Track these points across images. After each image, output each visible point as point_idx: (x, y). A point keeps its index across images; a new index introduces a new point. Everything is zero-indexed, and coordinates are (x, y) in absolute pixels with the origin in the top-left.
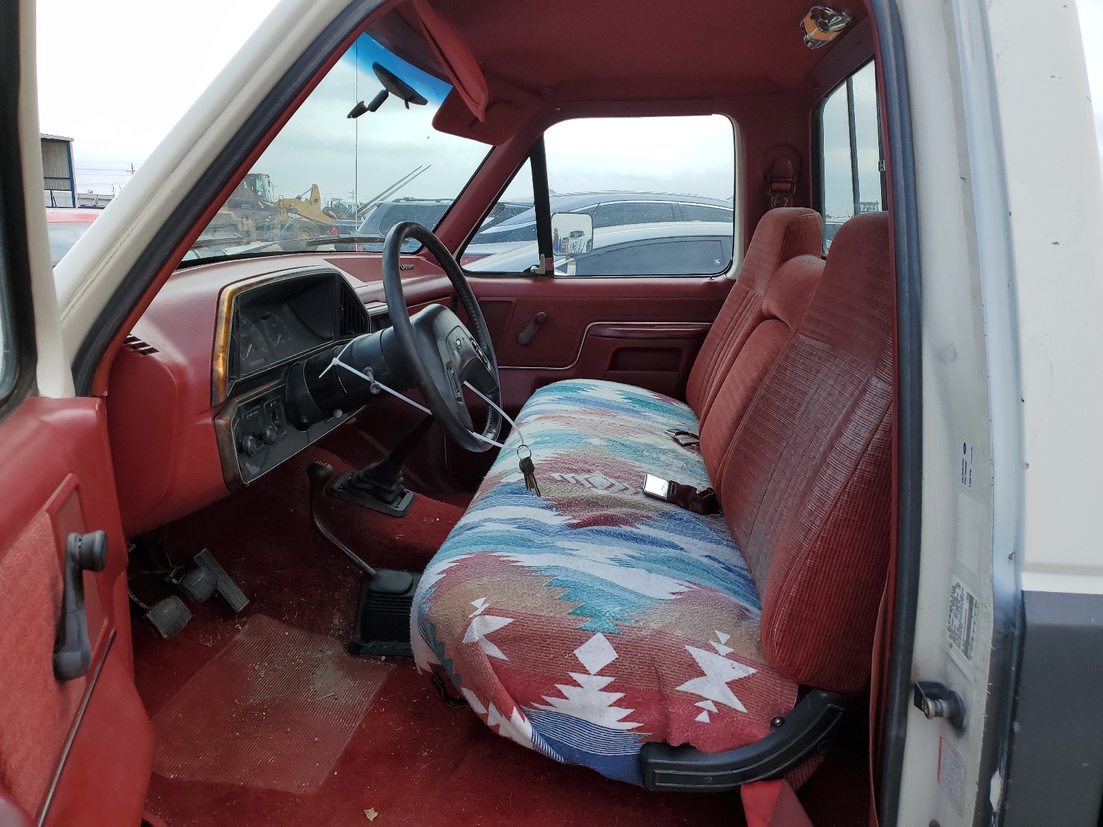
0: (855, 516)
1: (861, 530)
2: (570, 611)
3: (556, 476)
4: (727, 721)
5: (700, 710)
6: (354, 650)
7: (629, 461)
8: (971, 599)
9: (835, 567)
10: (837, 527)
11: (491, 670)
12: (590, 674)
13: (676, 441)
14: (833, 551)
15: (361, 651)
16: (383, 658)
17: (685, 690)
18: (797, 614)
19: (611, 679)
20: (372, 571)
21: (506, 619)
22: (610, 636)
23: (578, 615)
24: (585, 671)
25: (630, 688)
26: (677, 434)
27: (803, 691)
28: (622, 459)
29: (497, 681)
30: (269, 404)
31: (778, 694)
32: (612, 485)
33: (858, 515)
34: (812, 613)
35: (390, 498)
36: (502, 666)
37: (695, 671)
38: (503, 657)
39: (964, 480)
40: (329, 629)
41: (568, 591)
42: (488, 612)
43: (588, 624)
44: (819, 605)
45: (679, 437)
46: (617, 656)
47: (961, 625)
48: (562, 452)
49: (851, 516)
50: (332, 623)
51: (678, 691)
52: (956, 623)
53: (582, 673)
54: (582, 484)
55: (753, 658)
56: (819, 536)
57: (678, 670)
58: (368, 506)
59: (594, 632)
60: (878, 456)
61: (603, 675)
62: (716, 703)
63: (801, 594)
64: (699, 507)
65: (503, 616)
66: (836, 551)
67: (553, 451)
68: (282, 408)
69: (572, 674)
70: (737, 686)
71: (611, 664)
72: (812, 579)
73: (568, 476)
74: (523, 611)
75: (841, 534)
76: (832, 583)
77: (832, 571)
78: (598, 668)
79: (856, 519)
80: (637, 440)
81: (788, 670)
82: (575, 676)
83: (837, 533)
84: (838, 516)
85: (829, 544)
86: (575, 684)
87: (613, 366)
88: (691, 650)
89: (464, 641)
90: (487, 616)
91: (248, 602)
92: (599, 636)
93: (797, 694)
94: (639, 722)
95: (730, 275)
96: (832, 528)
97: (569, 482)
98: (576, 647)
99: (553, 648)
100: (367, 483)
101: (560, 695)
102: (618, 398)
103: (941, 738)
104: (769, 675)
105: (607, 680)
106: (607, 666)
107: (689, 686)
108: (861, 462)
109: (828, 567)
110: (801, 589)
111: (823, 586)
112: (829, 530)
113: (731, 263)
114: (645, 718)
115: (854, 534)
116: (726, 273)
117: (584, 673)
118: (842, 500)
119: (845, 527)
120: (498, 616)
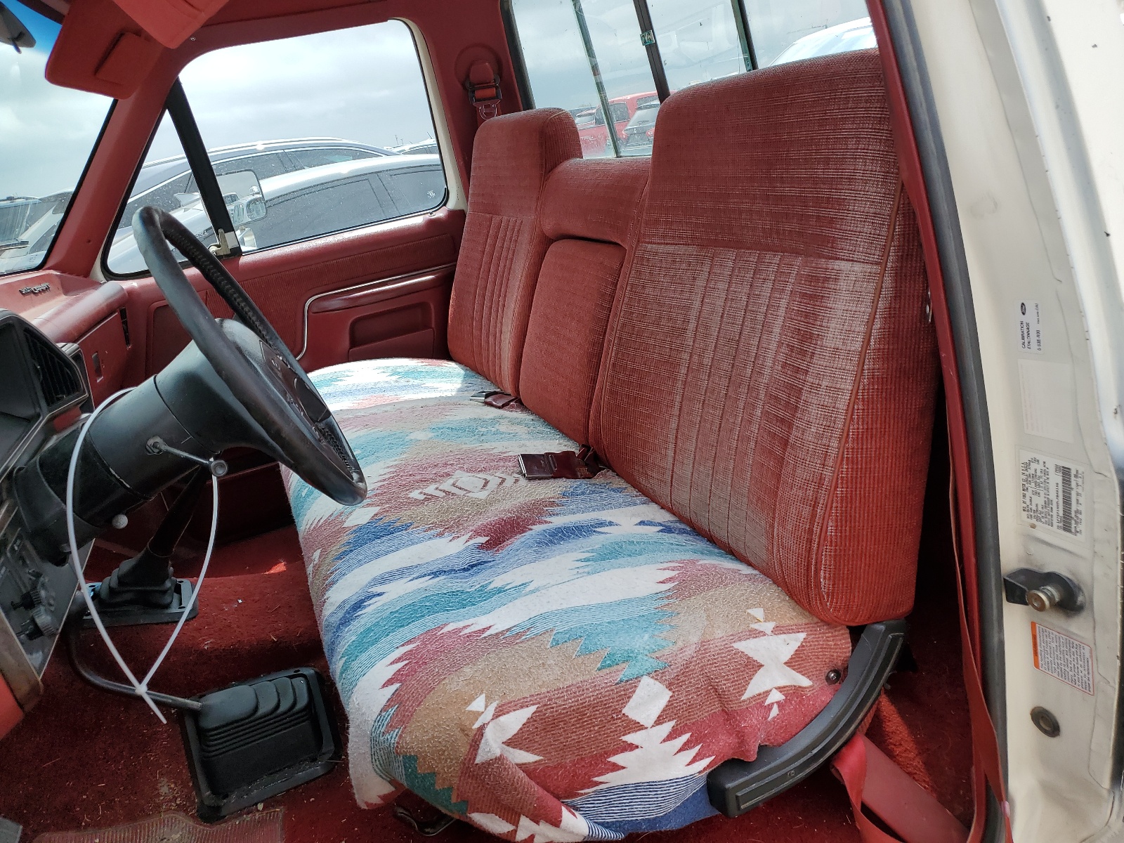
0: (876, 424)
1: (886, 437)
2: (599, 665)
3: (415, 494)
4: (795, 702)
5: (770, 707)
6: (210, 815)
7: (476, 445)
8: (1066, 472)
9: (869, 488)
10: (860, 441)
11: (527, 779)
12: (647, 728)
13: (490, 404)
14: (863, 470)
15: (223, 812)
16: (260, 806)
17: (751, 696)
18: (842, 553)
19: (672, 723)
20: (194, 704)
21: (526, 710)
22: (657, 675)
23: (610, 666)
24: (639, 727)
25: (693, 724)
26: (487, 396)
27: (856, 633)
28: (466, 446)
29: (536, 788)
30: (13, 548)
31: (833, 649)
32: (487, 483)
33: (879, 422)
34: (858, 546)
35: (167, 599)
36: (535, 770)
37: (752, 666)
38: (537, 758)
39: (1026, 344)
40: (159, 806)
41: (582, 641)
42: (499, 713)
43: (626, 672)
44: (863, 535)
45: (489, 400)
46: (671, 693)
47: (1048, 503)
48: (396, 463)
49: (872, 424)
50: (159, 795)
51: (744, 701)
52: (1039, 501)
53: (636, 731)
54: (453, 494)
55: (796, 621)
56: (843, 458)
57: (737, 677)
58: (142, 622)
59: (638, 678)
60: (884, 349)
61: (661, 723)
62: (780, 689)
63: (841, 530)
64: (585, 470)
65: (522, 707)
66: (866, 468)
67: (381, 464)
68: (29, 546)
69: (625, 738)
70: (795, 662)
71: (667, 706)
72: (849, 509)
73: (431, 489)
74: (544, 690)
75: (867, 449)
76: (871, 505)
77: (867, 492)
78: (654, 717)
79: (879, 426)
80: (457, 418)
81: (845, 617)
82: (630, 738)
83: (862, 449)
84: (858, 429)
85: (857, 463)
86: (632, 747)
87: (354, 343)
88: (741, 646)
89: (478, 760)
90: (502, 718)
91: (21, 827)
92: (646, 680)
93: (850, 640)
94: (710, 756)
95: (451, 205)
96: (855, 445)
97: (438, 497)
98: (624, 705)
99: (596, 719)
100: (128, 591)
101: (616, 767)
102: (383, 378)
103: (1033, 625)
104: (818, 633)
105: (667, 727)
106: (664, 710)
107: (754, 689)
108: (867, 361)
109: (862, 490)
110: (839, 524)
111: (862, 512)
112: (853, 449)
113: (447, 193)
114: (715, 748)
115: (880, 444)
116: (445, 205)
117: (639, 730)
118: (858, 409)
119: (869, 438)
120: (514, 710)
